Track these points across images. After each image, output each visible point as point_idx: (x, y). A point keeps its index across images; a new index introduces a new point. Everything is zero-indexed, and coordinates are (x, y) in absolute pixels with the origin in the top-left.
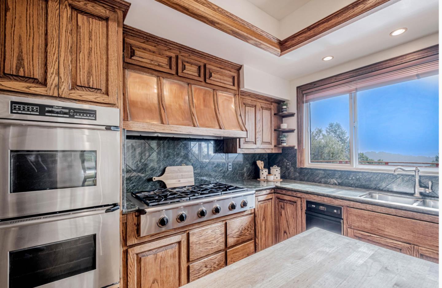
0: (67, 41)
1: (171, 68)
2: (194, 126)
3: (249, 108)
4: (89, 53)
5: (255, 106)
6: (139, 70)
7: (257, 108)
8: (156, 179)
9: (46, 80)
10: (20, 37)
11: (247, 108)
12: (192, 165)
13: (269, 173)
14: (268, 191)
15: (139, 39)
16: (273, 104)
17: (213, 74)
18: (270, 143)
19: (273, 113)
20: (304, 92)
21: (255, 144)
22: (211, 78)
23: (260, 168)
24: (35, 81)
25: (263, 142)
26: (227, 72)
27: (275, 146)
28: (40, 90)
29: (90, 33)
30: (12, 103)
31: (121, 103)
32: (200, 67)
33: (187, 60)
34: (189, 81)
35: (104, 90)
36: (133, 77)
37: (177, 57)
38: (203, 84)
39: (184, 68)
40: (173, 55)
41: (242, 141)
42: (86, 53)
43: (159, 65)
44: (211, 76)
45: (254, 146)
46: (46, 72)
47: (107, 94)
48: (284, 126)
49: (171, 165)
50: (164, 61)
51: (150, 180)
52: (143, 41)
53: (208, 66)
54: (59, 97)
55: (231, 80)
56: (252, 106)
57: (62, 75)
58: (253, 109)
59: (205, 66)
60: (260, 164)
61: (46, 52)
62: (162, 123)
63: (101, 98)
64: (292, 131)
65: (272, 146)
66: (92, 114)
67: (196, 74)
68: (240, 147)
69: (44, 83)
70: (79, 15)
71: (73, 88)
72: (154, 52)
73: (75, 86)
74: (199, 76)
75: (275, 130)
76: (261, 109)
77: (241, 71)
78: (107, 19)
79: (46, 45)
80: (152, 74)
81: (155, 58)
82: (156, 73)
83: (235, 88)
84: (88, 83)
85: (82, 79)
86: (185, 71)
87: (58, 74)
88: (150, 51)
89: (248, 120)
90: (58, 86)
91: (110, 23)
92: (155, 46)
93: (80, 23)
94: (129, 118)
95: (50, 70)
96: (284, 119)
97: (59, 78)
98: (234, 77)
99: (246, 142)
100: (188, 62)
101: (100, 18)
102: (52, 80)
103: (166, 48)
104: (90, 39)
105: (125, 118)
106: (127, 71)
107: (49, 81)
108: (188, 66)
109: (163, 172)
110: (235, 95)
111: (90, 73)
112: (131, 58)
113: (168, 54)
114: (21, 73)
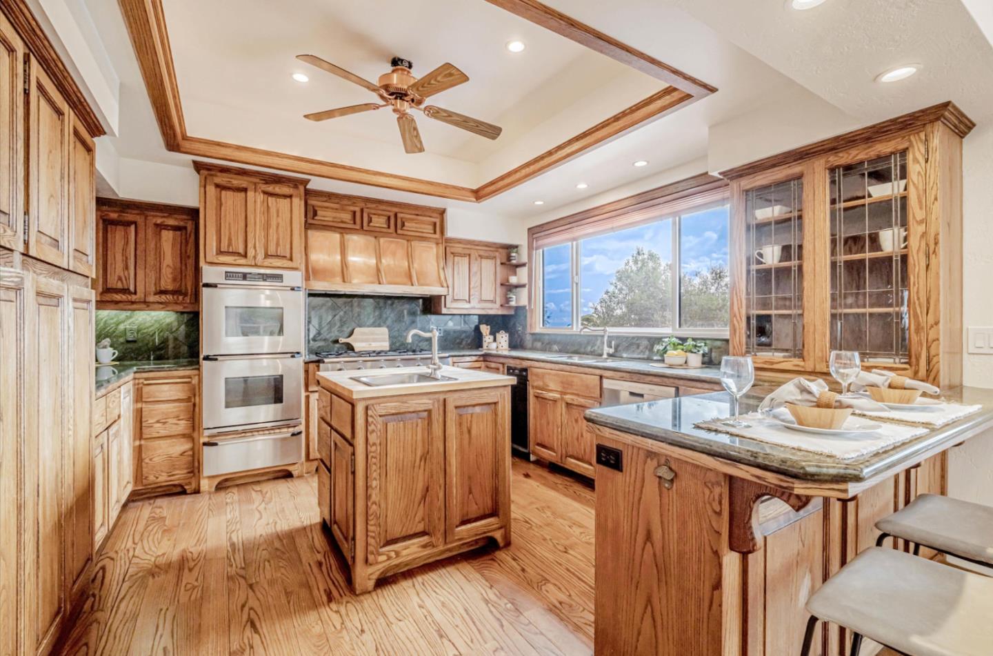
0: (261, 221)
1: (355, 223)
2: (380, 283)
3: (460, 258)
4: (277, 227)
5: (469, 255)
6: (321, 229)
7: (473, 257)
8: (342, 340)
9: (246, 253)
10: (230, 224)
11: (456, 258)
12: (388, 327)
13: (495, 340)
14: (474, 358)
15: (321, 199)
16: (500, 250)
17: (406, 224)
18: (493, 302)
19: (498, 262)
20: (535, 236)
21: (469, 302)
22: (405, 228)
23: (484, 334)
24: (239, 254)
25: (481, 301)
26: (425, 218)
27: (501, 306)
28: (242, 261)
29: (278, 212)
30: (226, 272)
31: (303, 267)
32: (389, 218)
33: (373, 211)
34: (376, 234)
35: (288, 256)
36: (316, 237)
37: (362, 211)
38: (394, 235)
39: (370, 221)
40: (357, 209)
41: (449, 299)
42: (275, 227)
43: (342, 222)
44: (403, 225)
45: (467, 306)
46: (246, 247)
47: (291, 259)
48: (513, 280)
49: (360, 327)
50: (347, 217)
51: (336, 341)
52: (325, 199)
53: (400, 215)
54: (256, 266)
55: (431, 227)
56: (463, 255)
57: (257, 248)
58: (466, 259)
59: (396, 215)
60: (485, 329)
61: (246, 232)
62: (344, 281)
63: (286, 263)
64: (524, 286)
65: (498, 305)
66: (279, 277)
67: (385, 226)
68: (445, 306)
69: (245, 256)
70: (270, 198)
71: (265, 258)
72: (337, 209)
73: (267, 256)
74: (389, 227)
75: (502, 285)
76: (479, 259)
77: (445, 215)
78: (291, 196)
79: (246, 226)
80: (335, 231)
81: (338, 215)
82: (340, 230)
83: (438, 236)
84: (277, 252)
85: (272, 250)
86: (371, 224)
87: (255, 248)
88: (332, 209)
89: (458, 273)
90: (255, 257)
91: (294, 199)
92: (338, 203)
93: (270, 204)
94: (311, 278)
95: (250, 245)
96: (518, 269)
97: (256, 251)
98: (435, 224)
99: (455, 300)
100: (375, 214)
101: (285, 196)
102: (251, 252)
103: (350, 203)
104: (278, 216)
105: (307, 278)
106: (310, 232)
107: (249, 254)
108: (375, 219)
109: (351, 334)
110: (437, 244)
111: (278, 245)
112: (313, 219)
113: (352, 208)
114: (231, 250)
